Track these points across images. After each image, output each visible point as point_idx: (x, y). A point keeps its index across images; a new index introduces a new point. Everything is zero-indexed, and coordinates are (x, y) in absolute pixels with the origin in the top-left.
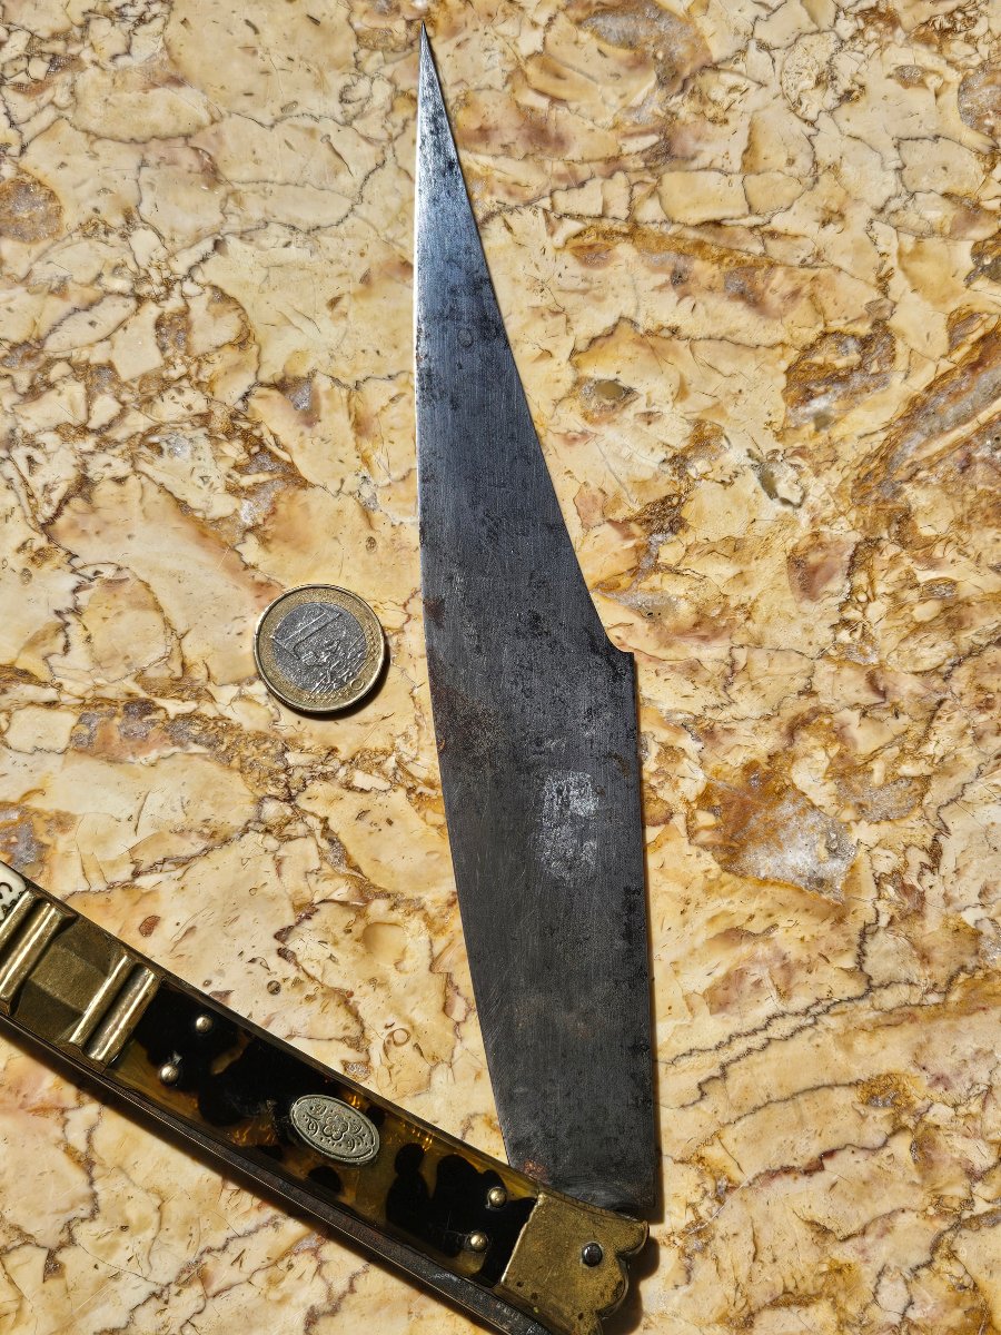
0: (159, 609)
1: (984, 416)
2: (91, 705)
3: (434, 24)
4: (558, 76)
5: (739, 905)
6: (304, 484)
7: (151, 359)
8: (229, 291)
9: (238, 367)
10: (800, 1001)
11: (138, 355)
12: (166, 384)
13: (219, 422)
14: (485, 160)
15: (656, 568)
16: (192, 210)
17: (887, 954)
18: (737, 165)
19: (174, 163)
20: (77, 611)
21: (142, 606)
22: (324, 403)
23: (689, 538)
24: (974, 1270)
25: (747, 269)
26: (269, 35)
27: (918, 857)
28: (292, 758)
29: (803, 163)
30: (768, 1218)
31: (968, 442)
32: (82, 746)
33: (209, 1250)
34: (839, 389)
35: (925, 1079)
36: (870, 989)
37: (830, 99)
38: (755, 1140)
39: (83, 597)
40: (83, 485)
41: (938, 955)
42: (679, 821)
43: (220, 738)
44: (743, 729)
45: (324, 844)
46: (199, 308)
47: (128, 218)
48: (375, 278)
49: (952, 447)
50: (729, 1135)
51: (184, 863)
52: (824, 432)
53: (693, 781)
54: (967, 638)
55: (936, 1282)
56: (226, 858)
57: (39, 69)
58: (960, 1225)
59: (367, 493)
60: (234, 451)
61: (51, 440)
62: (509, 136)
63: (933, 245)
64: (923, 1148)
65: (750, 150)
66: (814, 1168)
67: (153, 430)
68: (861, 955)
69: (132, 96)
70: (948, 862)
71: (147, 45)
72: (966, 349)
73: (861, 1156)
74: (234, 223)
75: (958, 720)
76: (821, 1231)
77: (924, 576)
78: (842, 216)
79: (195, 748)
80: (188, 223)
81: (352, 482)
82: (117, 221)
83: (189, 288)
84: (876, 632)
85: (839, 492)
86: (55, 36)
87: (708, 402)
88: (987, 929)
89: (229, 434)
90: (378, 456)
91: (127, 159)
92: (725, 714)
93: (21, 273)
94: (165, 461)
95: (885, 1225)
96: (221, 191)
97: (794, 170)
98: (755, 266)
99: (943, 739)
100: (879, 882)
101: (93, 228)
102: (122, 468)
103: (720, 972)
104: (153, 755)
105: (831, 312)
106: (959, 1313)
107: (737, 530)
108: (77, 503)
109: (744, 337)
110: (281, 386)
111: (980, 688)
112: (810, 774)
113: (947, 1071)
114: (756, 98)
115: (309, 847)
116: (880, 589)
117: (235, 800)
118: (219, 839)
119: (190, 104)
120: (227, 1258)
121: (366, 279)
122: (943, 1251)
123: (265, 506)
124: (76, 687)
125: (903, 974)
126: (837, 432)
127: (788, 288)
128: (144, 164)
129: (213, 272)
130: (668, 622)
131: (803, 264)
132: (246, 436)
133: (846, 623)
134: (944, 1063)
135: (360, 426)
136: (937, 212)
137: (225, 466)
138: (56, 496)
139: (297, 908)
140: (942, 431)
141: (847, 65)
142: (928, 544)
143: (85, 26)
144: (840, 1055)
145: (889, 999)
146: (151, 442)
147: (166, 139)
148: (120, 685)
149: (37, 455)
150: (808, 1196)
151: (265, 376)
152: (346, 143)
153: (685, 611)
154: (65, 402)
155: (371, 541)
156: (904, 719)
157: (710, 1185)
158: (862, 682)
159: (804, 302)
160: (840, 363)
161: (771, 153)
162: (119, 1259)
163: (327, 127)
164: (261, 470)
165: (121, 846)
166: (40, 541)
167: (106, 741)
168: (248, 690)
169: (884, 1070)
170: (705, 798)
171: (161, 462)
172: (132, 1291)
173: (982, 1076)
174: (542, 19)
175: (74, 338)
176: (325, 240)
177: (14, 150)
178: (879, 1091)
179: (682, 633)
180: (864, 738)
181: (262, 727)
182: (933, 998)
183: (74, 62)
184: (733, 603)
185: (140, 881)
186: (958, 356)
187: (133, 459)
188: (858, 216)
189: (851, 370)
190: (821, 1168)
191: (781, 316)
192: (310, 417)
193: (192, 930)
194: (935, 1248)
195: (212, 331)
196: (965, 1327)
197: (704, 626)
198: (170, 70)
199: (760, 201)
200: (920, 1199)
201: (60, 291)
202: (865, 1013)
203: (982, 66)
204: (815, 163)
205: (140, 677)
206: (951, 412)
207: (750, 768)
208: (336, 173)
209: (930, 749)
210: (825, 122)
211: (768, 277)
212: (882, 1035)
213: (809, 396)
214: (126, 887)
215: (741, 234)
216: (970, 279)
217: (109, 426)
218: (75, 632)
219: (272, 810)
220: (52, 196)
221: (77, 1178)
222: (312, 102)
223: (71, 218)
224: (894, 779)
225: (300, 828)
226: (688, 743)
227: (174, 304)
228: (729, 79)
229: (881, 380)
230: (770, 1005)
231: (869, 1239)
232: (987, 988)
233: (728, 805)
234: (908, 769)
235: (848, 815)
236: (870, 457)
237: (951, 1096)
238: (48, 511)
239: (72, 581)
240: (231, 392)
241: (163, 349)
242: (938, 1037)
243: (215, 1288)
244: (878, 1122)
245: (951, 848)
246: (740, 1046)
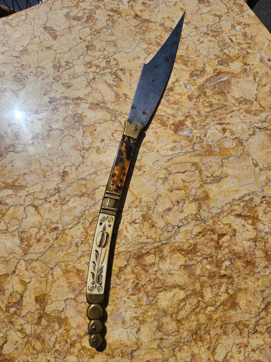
0: (102, 93)
1: (218, 81)
2: (92, 104)
3: (146, 31)
4: (162, 38)
5: (176, 138)
6: (122, 81)
7: (105, 65)
8: (116, 58)
9: (116, 67)
10: (184, 151)
11: (103, 64)
12: (106, 68)
13: (112, 73)
14: (151, 46)
15: (169, 95)
16: (112, 49)
17: (197, 147)
18: (185, 49)
19: (111, 44)
20: (91, 93)
21: (100, 93)
22: (126, 72)
23: (174, 92)
24: (206, 189)
25: (186, 61)
26: (125, 31)
27: (203, 135)
28: (116, 113)
29: (195, 50)
30: (176, 178)
31: (215, 84)
32: (89, 108)
33: (98, 170)
34: (197, 77)
35: (201, 164)
36: (194, 151)
37: (199, 43)
38: (175, 168)
39: (92, 91)
40: (94, 78)
41: (205, 148)
42: (169, 127)
43: (108, 109)
44: (179, 116)
45: (120, 123)
46: (112, 60)
47: (104, 49)
48: (135, 58)
49: (213, 85)
50: (172, 167)
51: (101, 123)
52: (194, 82)
53: (171, 122)
54: (213, 108)
55: (200, 190)
56: (106, 124)
57: (95, 33)
58: (205, 183)
59: (130, 83)
60: (114, 76)
61: (91, 73)
62: (155, 44)
63: (212, 61)
64: (200, 172)
65: (187, 47)
66: (184, 172)
67: (104, 73)
68: (193, 146)
69: (107, 36)
70: (207, 136)
71: (109, 31)
72: (216, 73)
73: (191, 172)
74: (117, 51)
75: (211, 118)
76: (184, 181)
77: (207, 100)
78: (199, 56)
79: (104, 110)
80: (112, 51)
81: (129, 81)
82: (103, 50)
83: (111, 58)
84: (200, 106)
85: (196, 89)
86: (98, 30)
87: (178, 76)
88: (212, 145)
89: (113, 75)
90: (133, 79)
91: (105, 43)
92: (177, 114)
93: (90, 54)
94: (105, 77)
95: (194, 181)
96: (116, 48)
97: (193, 50)
98: (187, 61)
99: (208, 121)
100: (197, 137)
101: (100, 50)
102: (99, 77)
103: (173, 146)
104: (98, 110)
105: (197, 67)
106: (204, 195)
107: (181, 92)
108: (93, 80)
109: (184, 69)
110: (121, 70)
111: (214, 115)
112: (188, 123)
113: (205, 163)
114: (189, 42)
115: (118, 123)
116: (201, 101)
117: (108, 117)
118: (106, 121)
119: (114, 38)
120: (100, 171)
121: (134, 58)
122: (202, 186)
123: (117, 83)
124: (90, 101)
125: (199, 150)
126: (196, 82)
127: (191, 64)
128: (107, 44)
129: (114, 56)
130: (170, 102)
131: (193, 61)
132: (116, 75)
133: (195, 105)
134: (204, 162)
135: (131, 75)
136: (213, 57)
137: (112, 78)
138: (91, 79)
139: (115, 131)
140: (211, 83)
141: (202, 39)
142: (208, 96)
143: (102, 29)
144: (189, 159)
145: (197, 152)
146: (104, 74)
147: (110, 41)
148: (95, 102)
149: (89, 75)
150: (183, 176)
151: (119, 68)
152: (133, 43)
153: (172, 101)
154: (93, 69)
155: (130, 89)
156: (202, 118)
157: (168, 173)
158: (197, 112)
159: (193, 66)
160: (198, 73)
161: (190, 48)
162: (86, 169)
163: (131, 41)
164: (117, 79)
165: (93, 120)
166: (88, 84)
167: (93, 108)
168: (112, 104)
169: (195, 161)
170: (173, 124)
171: (104, 77)
172: (87, 173)
173: (210, 164)
174: (161, 31)
175: (96, 62)
176: (129, 54)
177: (91, 41)
178: (194, 164)
179: (172, 103)
180: (196, 119)
181: (113, 109)
182: (204, 153)
183: (100, 32)
184: (179, 101)
185: (95, 125)
186: (214, 74)
187: (101, 76)
188: (202, 56)
189: (199, 74)
190: (185, 173)
191: (190, 67)
192: (124, 73)
193: (101, 131)
194: (201, 186)
195: (113, 63)
196: (204, 197)
197: (175, 103)
198: (112, 34)
199: (188, 54)
200: (199, 179)
201: (95, 57)
202: (193, 154)
203: (221, 40)
204: (196, 50)
205: (98, 101)
206: (213, 81)
207: (180, 121)
208: (131, 46)
209: (206, 122)
210: (198, 45)
211: (188, 63)
212: (195, 157)
213: (193, 77)
214: (93, 125)
215: (185, 57)
216: (217, 65)
217: (98, 72)
218: (91, 95)
219: (113, 118)
220: (95, 46)
221: (82, 159)
222: (129, 38)
223: (97, 49)
224: (200, 125)
225: (117, 121)
226: (171, 117)
227: (109, 59)
228: (185, 40)
229: (203, 76)
230: (179, 151)
231: (191, 183)
232: (212, 153)
233: (176, 125)
234: (202, 124)
235: (193, 128)
236: (201, 85)
237: (205, 166)
238: (89, 81)
239: (91, 89)
240: (114, 70)
241: (106, 64)
242: (204, 158)
243: (98, 175)
244: (194, 168)
245: (208, 135)
246: (174, 156)
